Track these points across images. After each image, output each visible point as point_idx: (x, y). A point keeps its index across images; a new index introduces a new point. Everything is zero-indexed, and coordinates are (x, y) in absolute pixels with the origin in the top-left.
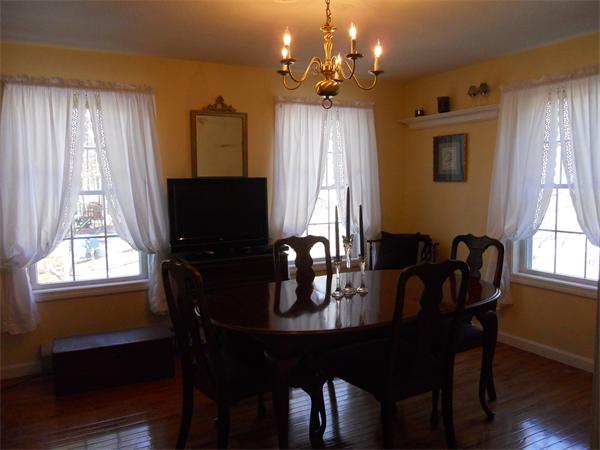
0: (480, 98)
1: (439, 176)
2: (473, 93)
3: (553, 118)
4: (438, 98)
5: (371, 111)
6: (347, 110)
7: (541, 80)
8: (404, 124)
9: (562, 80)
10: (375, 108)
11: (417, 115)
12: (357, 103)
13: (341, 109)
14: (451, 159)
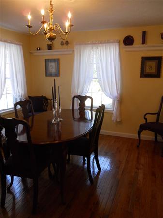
0: (65, 46)
1: (48, 74)
2: (62, 44)
3: (93, 56)
4: (48, 44)
5: (21, 46)
6: (13, 45)
7: (90, 42)
8: (31, 53)
9: (97, 43)
10: (23, 45)
11: (38, 50)
12: (17, 43)
13: (11, 44)
14: (53, 68)
